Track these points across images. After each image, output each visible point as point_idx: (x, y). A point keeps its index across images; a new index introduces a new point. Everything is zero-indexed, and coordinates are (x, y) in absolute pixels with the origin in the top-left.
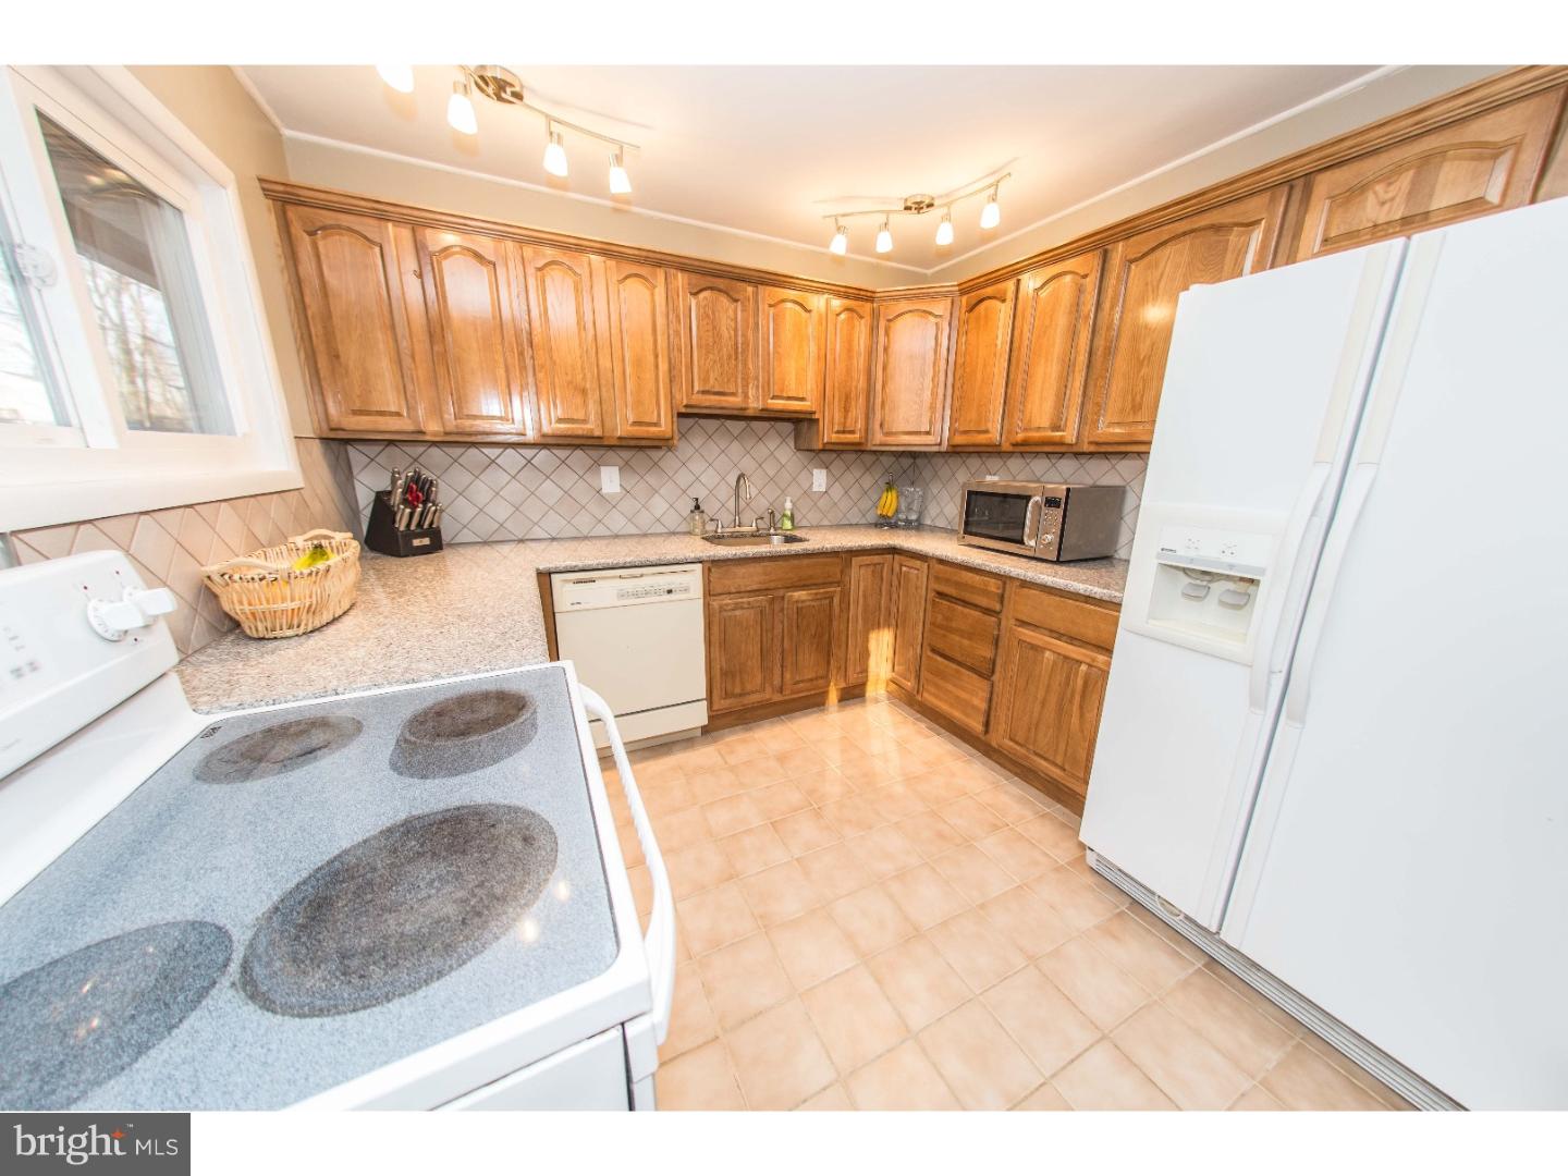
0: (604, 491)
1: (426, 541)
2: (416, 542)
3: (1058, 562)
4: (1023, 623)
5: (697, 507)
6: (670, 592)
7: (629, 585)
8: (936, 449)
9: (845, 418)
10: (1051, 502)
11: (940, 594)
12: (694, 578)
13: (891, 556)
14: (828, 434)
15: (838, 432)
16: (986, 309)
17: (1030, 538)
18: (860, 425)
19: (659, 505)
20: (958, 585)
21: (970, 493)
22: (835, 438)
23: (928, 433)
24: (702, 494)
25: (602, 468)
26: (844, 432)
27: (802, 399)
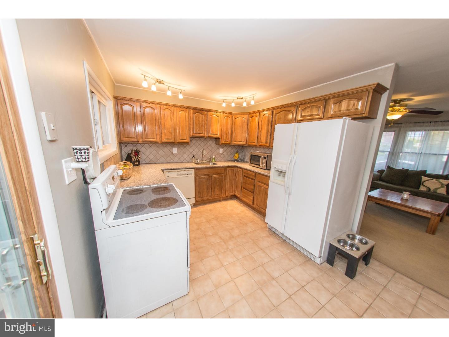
0: (174, 153)
2: (136, 163)
3: (266, 169)
4: (259, 182)
5: (194, 157)
6: (187, 174)
7: (179, 173)
8: (245, 145)
9: (226, 138)
10: (265, 158)
11: (245, 176)
12: (193, 172)
13: (235, 168)
14: (223, 142)
15: (224, 141)
16: (254, 118)
17: (261, 165)
18: (229, 139)
19: (185, 156)
20: (248, 174)
21: (251, 155)
22: (224, 142)
23: (244, 142)
25: (173, 148)
26: (226, 141)
27: (217, 134)
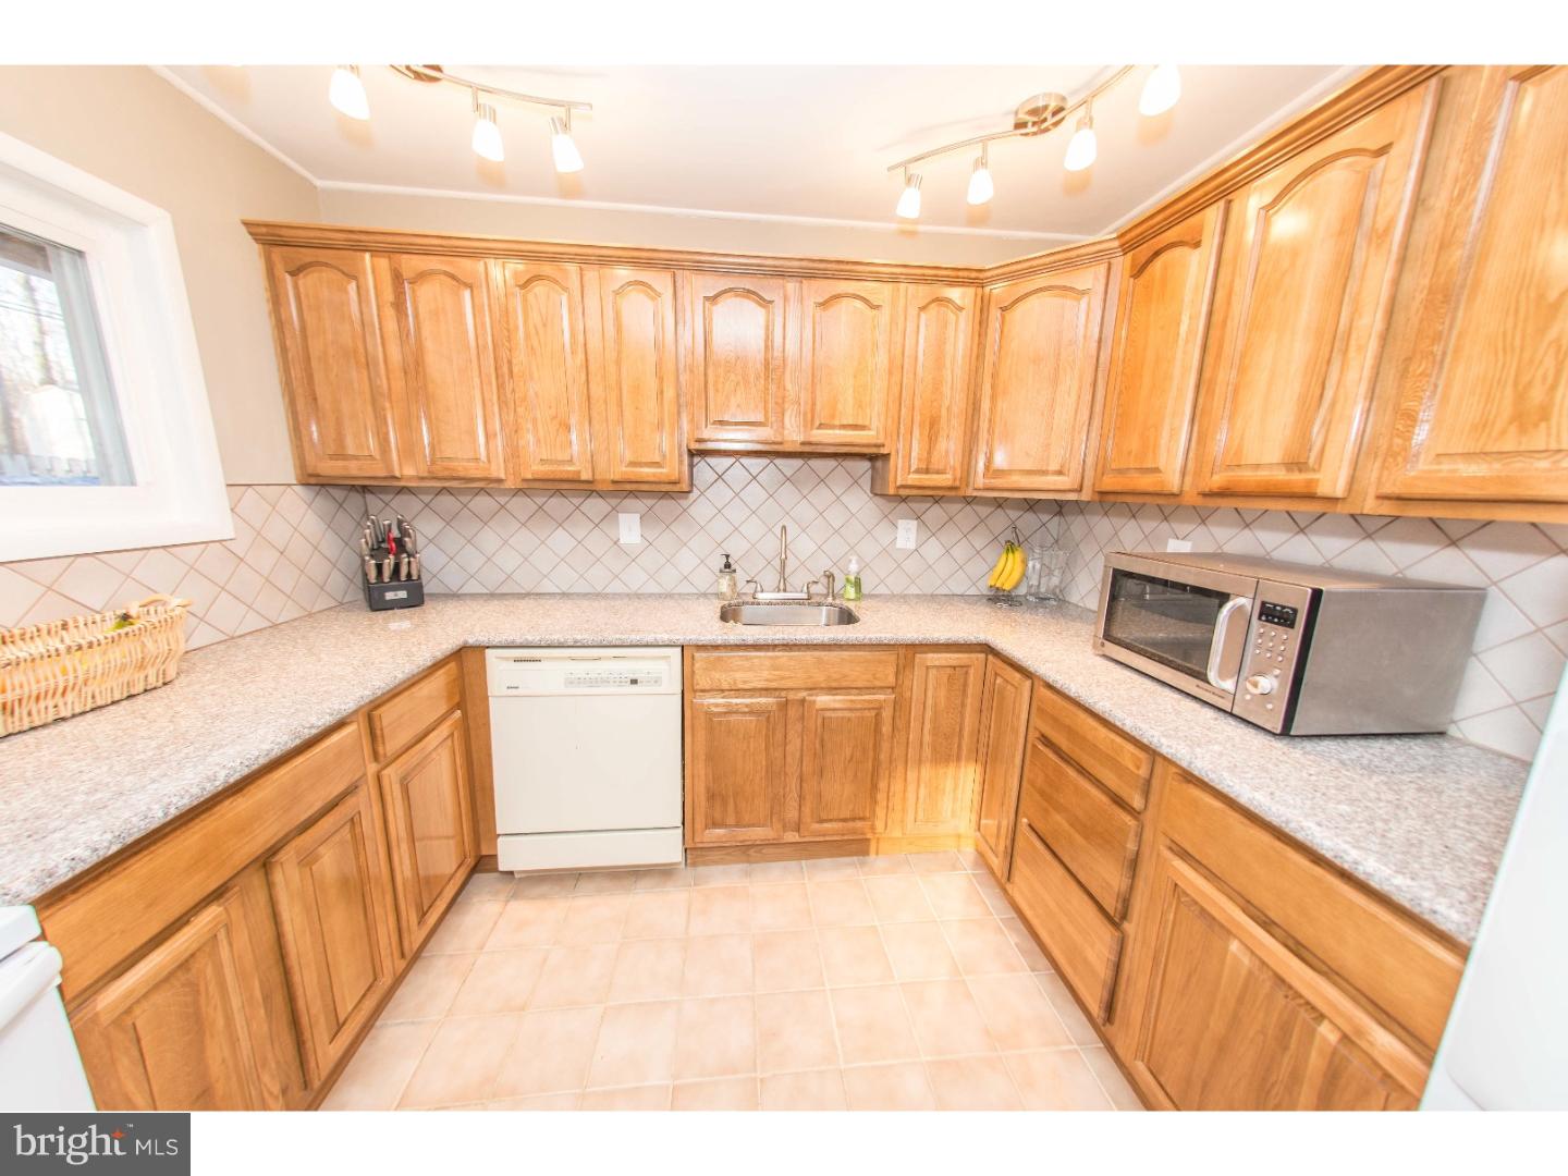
0: (622, 541)
1: (403, 594)
2: (390, 596)
3: (1286, 732)
4: (1184, 855)
5: (728, 566)
6: (634, 682)
7: (580, 669)
8: (1072, 497)
9: (929, 453)
10: (1274, 614)
11: (1046, 741)
12: (667, 668)
13: (982, 656)
14: (902, 473)
15: (918, 471)
16: (1165, 268)
17: (1222, 675)
18: (955, 460)
19: (687, 560)
20: (1071, 732)
21: (1116, 572)
22: (913, 479)
23: (1060, 473)
24: (736, 548)
25: (620, 515)
26: (927, 471)
27: (863, 428)
